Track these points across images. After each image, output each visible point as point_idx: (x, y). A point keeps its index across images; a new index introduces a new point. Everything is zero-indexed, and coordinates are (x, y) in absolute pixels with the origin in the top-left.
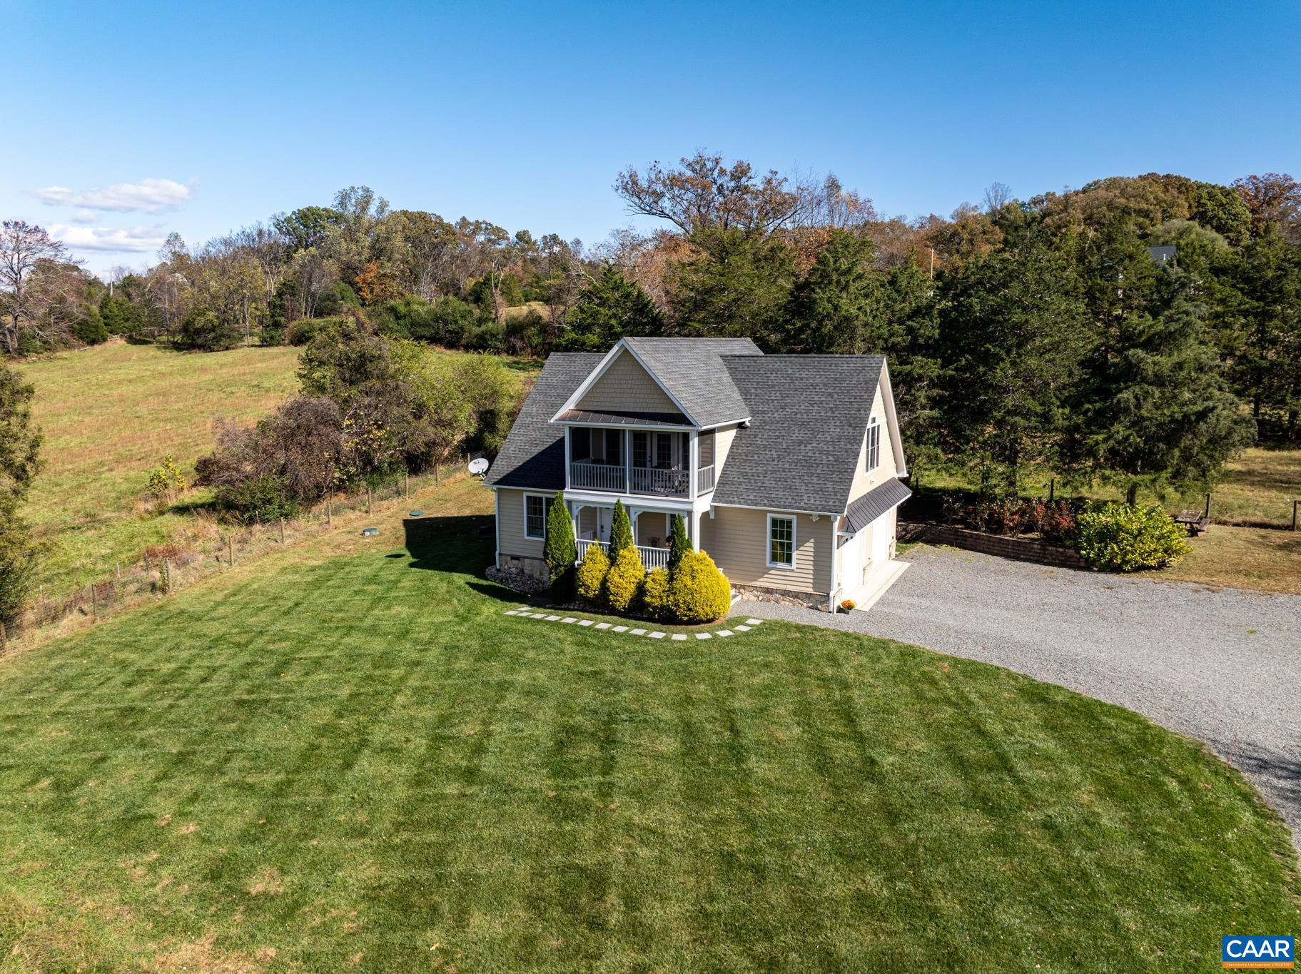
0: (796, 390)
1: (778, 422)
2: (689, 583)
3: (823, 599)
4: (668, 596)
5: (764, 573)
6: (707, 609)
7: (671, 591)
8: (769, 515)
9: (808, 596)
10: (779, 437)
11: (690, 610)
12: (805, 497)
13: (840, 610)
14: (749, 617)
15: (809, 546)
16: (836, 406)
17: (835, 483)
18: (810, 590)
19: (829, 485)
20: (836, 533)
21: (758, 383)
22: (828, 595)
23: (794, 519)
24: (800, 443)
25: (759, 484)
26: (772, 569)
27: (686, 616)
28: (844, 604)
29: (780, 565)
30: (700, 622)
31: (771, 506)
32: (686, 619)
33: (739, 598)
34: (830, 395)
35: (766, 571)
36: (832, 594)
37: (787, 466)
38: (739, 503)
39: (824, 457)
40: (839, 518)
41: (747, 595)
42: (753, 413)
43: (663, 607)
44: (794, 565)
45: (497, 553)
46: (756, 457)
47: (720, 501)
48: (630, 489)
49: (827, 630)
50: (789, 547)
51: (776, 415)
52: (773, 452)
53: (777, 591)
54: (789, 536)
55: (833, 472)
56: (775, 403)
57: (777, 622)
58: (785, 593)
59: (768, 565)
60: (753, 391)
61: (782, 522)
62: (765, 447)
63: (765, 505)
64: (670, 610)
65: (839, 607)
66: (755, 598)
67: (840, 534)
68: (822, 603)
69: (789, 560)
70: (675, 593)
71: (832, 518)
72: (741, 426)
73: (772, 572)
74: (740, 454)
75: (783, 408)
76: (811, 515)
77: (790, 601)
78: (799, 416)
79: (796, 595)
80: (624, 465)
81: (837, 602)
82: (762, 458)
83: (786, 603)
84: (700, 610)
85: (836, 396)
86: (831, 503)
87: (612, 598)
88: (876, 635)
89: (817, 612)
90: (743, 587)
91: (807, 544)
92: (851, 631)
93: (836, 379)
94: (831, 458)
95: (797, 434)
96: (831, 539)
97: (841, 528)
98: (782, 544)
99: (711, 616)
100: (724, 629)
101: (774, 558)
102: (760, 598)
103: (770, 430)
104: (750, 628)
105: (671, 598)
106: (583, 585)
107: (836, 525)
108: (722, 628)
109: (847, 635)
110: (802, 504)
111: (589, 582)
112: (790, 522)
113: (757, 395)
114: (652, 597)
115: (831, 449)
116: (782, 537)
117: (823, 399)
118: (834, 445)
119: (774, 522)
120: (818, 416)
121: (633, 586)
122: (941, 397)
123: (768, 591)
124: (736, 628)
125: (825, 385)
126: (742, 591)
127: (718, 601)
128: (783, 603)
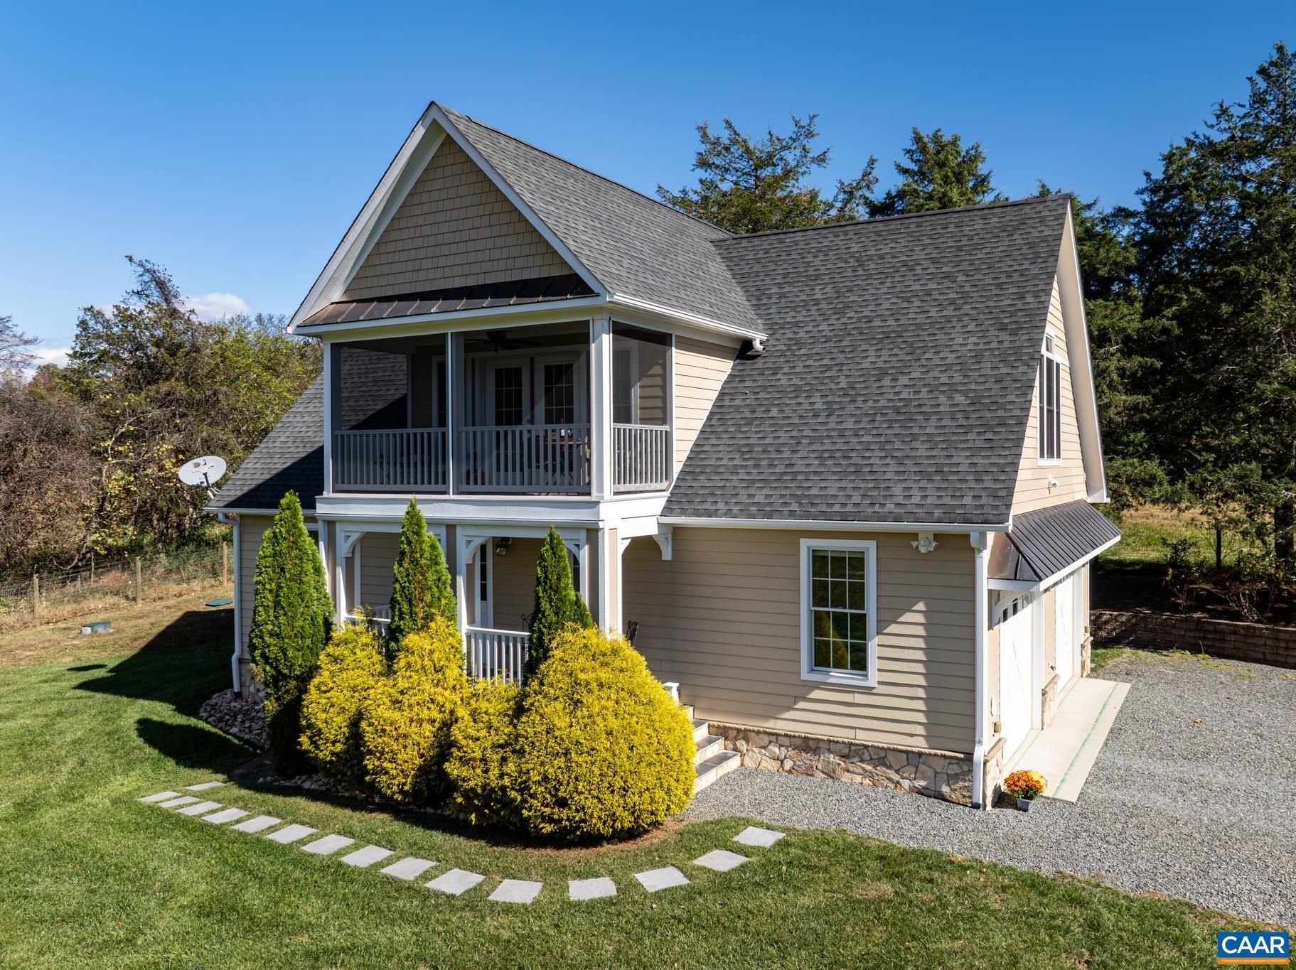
0: (870, 276)
1: (828, 339)
2: (561, 722)
3: (954, 769)
4: (504, 760)
5: (797, 699)
6: (613, 801)
7: (513, 747)
8: (805, 545)
9: (913, 759)
10: (829, 368)
11: (562, 803)
12: (898, 490)
13: (1001, 800)
14: (748, 822)
15: (913, 623)
16: (965, 296)
17: (974, 452)
18: (919, 744)
19: (961, 459)
20: (985, 583)
21: (785, 276)
22: (969, 756)
23: (870, 549)
24: (881, 374)
25: (780, 469)
26: (816, 686)
27: (551, 820)
28: (1013, 780)
29: (837, 676)
30: (592, 840)
31: (807, 515)
32: (548, 828)
33: (734, 764)
34: (947, 276)
35: (800, 692)
36: (979, 753)
37: (850, 424)
38: (729, 513)
39: (943, 399)
40: (990, 537)
41: (755, 757)
42: (772, 328)
43: (488, 794)
44: (873, 676)
45: (234, 658)
46: (774, 412)
47: (683, 512)
48: (458, 481)
49: (977, 866)
50: (859, 624)
51: (824, 326)
52: (817, 398)
53: (829, 745)
54: (858, 593)
55: (967, 429)
56: (824, 305)
57: (823, 839)
58: (851, 752)
59: (805, 675)
60: (775, 290)
61: (838, 561)
62: (797, 390)
63: (792, 514)
64: (506, 803)
65: (997, 790)
66: (776, 765)
67: (995, 585)
68: (951, 779)
69: (860, 664)
70: (521, 753)
71: (974, 539)
72: (743, 350)
73: (816, 694)
74: (738, 409)
75: (840, 313)
76: (914, 536)
77: (865, 773)
78: (877, 323)
79: (881, 757)
80: (443, 422)
81: (993, 778)
82: (788, 412)
83: (854, 778)
84: (590, 803)
85: (961, 278)
86: (968, 500)
87: (370, 763)
88: (1126, 885)
89: (939, 806)
90: (745, 735)
91: (907, 617)
92: (1047, 871)
93: (960, 249)
94: (959, 399)
95: (871, 358)
96: (972, 601)
97: (997, 569)
98: (839, 620)
99: (627, 821)
100: (663, 863)
101: (822, 658)
102: (788, 764)
103: (809, 356)
104: (740, 860)
105: (511, 767)
106: (310, 726)
107: (985, 558)
108: (657, 860)
109: (1035, 884)
110: (890, 507)
111: (319, 719)
112: (858, 562)
113: (782, 296)
114: (464, 761)
115: (958, 378)
116: (839, 602)
117: (931, 286)
118: (963, 368)
119: (819, 560)
120: (921, 319)
121: (428, 729)
122: (1149, 371)
123: (808, 745)
124: (701, 861)
125: (934, 261)
126: (742, 744)
127: (649, 777)
128: (846, 778)
